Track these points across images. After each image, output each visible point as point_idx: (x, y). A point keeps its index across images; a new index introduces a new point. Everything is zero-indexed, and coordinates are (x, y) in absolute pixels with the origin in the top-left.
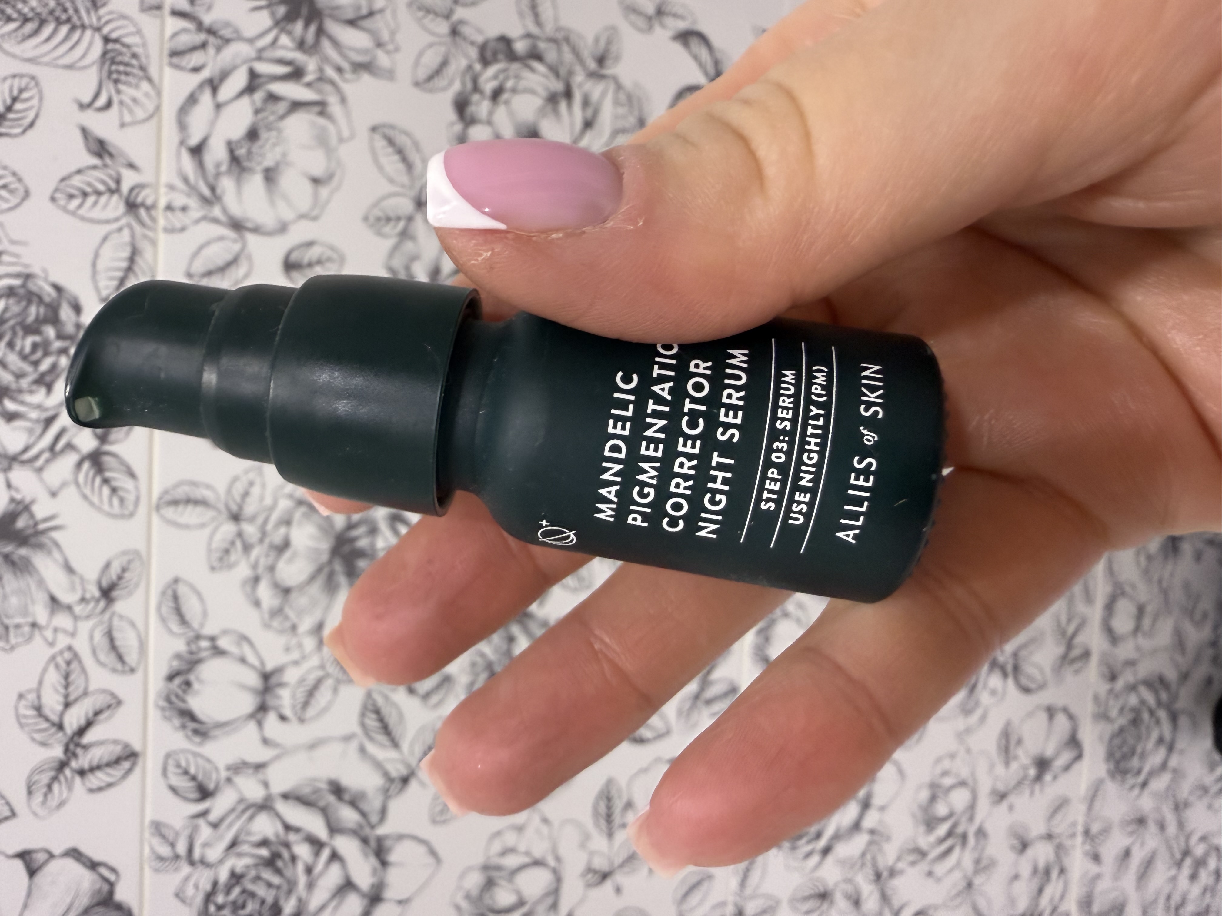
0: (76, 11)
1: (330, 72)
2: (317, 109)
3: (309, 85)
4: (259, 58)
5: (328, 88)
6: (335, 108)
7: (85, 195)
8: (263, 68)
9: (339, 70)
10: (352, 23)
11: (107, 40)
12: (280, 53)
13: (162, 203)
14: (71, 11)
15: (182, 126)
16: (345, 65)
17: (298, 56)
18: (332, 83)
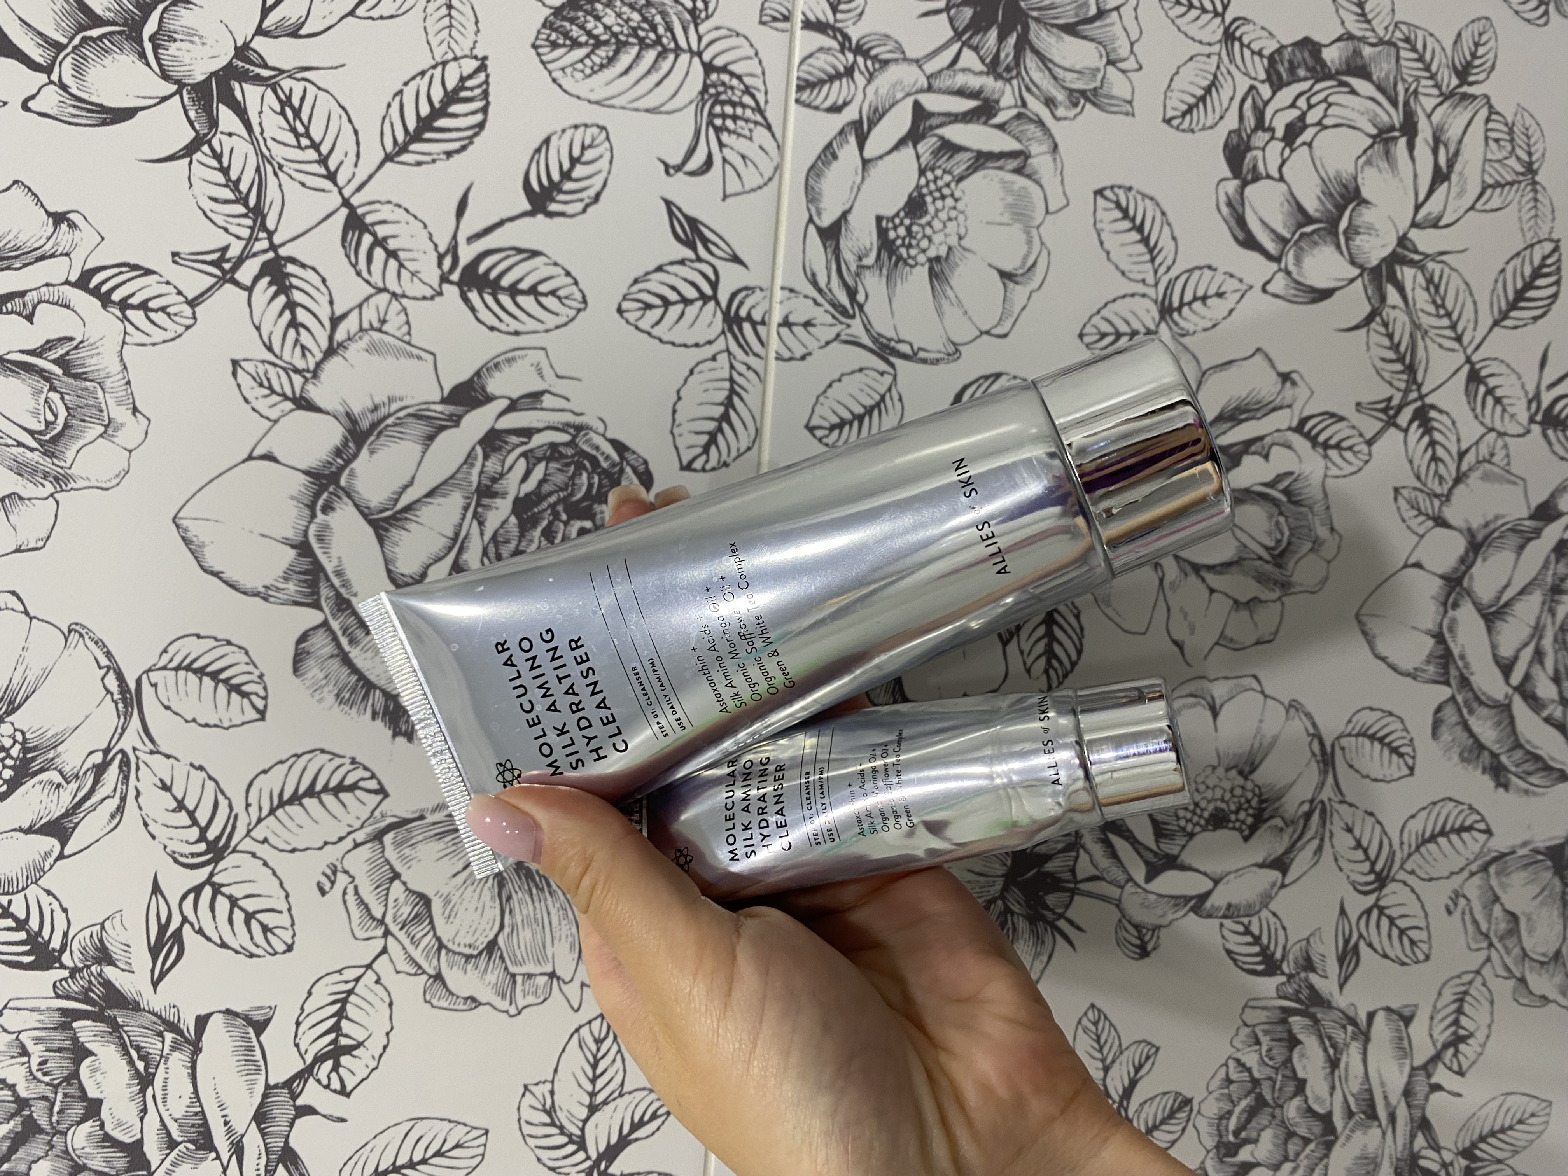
0: (669, 28)
1: (1035, 106)
2: (1014, 164)
3: (1001, 127)
4: (930, 89)
5: (1032, 129)
6: (1041, 162)
7: (667, 303)
8: (933, 103)
9: (1050, 102)
10: (1070, 29)
11: (709, 68)
12: (961, 80)
13: (776, 317)
14: (661, 30)
15: (812, 195)
16: (1060, 96)
17: (989, 83)
18: (1040, 123)
